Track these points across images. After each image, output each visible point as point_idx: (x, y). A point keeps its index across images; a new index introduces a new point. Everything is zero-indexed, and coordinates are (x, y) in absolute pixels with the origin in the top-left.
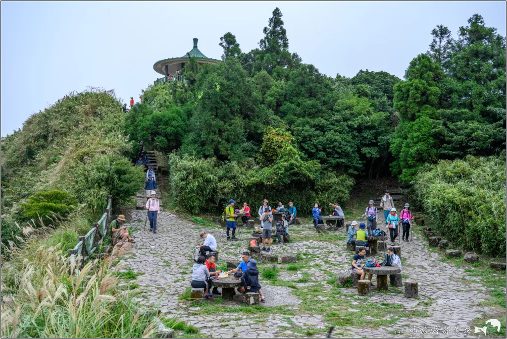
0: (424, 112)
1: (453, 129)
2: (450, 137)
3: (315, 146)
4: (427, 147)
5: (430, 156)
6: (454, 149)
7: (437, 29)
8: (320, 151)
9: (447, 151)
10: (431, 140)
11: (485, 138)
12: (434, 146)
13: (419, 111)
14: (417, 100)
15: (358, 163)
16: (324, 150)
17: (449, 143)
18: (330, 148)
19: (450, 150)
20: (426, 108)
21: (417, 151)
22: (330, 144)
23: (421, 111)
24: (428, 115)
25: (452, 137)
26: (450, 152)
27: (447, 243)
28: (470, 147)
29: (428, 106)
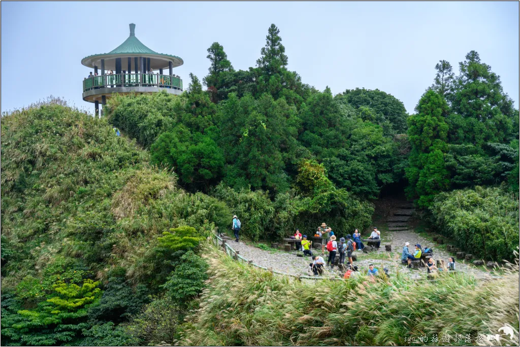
0: (436, 145)
1: (463, 162)
2: (460, 169)
3: (342, 176)
4: (442, 177)
5: (444, 185)
6: (463, 179)
7: (440, 63)
8: (346, 179)
9: (458, 181)
10: (445, 172)
11: (489, 171)
12: (447, 177)
13: (432, 145)
14: (430, 135)
15: (376, 189)
16: (349, 178)
17: (459, 174)
18: (354, 177)
19: (461, 180)
20: (437, 142)
21: (434, 181)
22: (354, 174)
23: (434, 145)
24: (439, 148)
25: (462, 170)
26: (461, 181)
27: (471, 256)
28: (477, 178)
29: (439, 140)
